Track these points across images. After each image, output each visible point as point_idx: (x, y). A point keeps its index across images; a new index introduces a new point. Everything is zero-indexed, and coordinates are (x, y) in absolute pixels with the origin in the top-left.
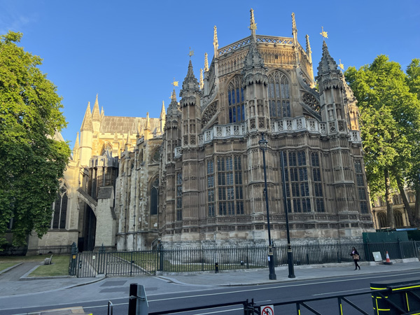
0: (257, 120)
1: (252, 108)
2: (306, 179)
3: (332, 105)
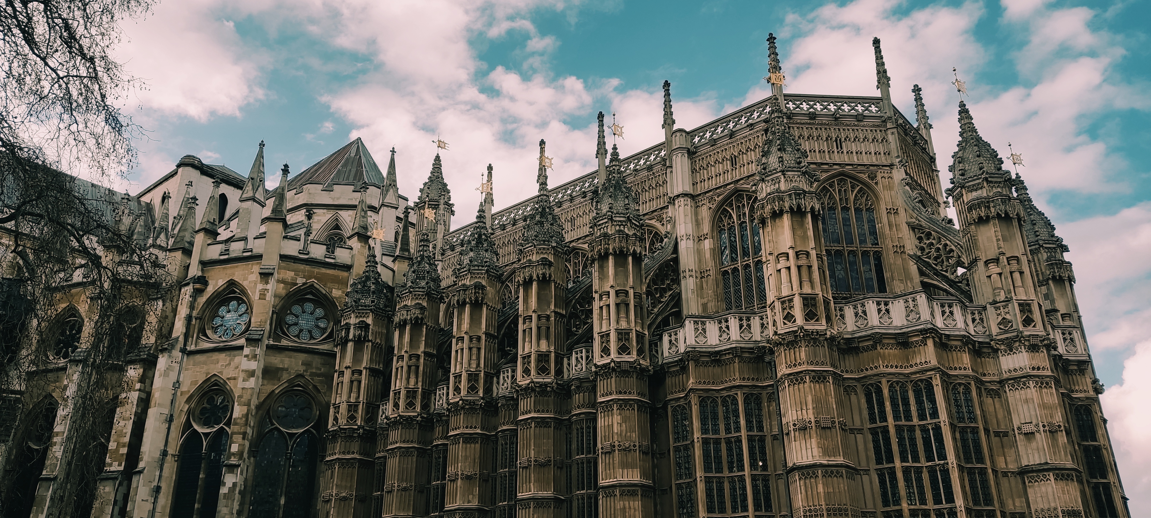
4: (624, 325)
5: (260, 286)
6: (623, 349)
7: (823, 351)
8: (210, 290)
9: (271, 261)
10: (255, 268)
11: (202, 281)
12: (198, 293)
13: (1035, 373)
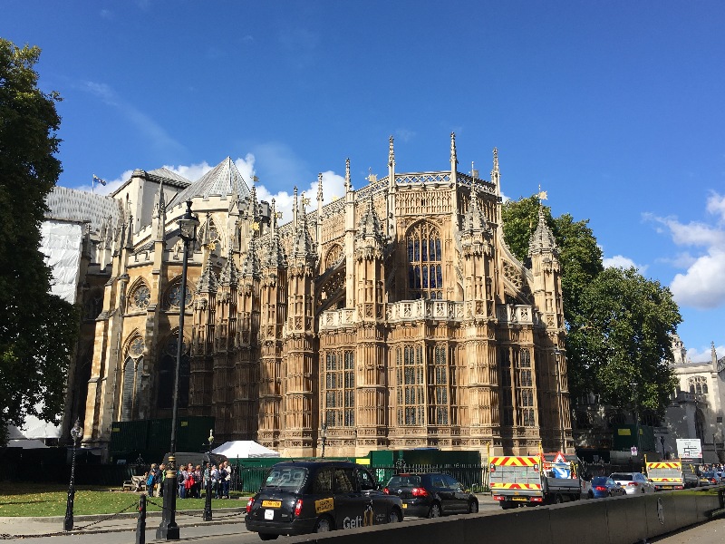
0: (485, 304)
1: (478, 287)
2: (530, 384)
3: (551, 293)
4: (298, 315)
5: (154, 281)
6: (299, 327)
7: (372, 332)
8: (131, 281)
9: (158, 266)
10: (151, 269)
11: (127, 277)
12: (126, 283)
13: (479, 338)
